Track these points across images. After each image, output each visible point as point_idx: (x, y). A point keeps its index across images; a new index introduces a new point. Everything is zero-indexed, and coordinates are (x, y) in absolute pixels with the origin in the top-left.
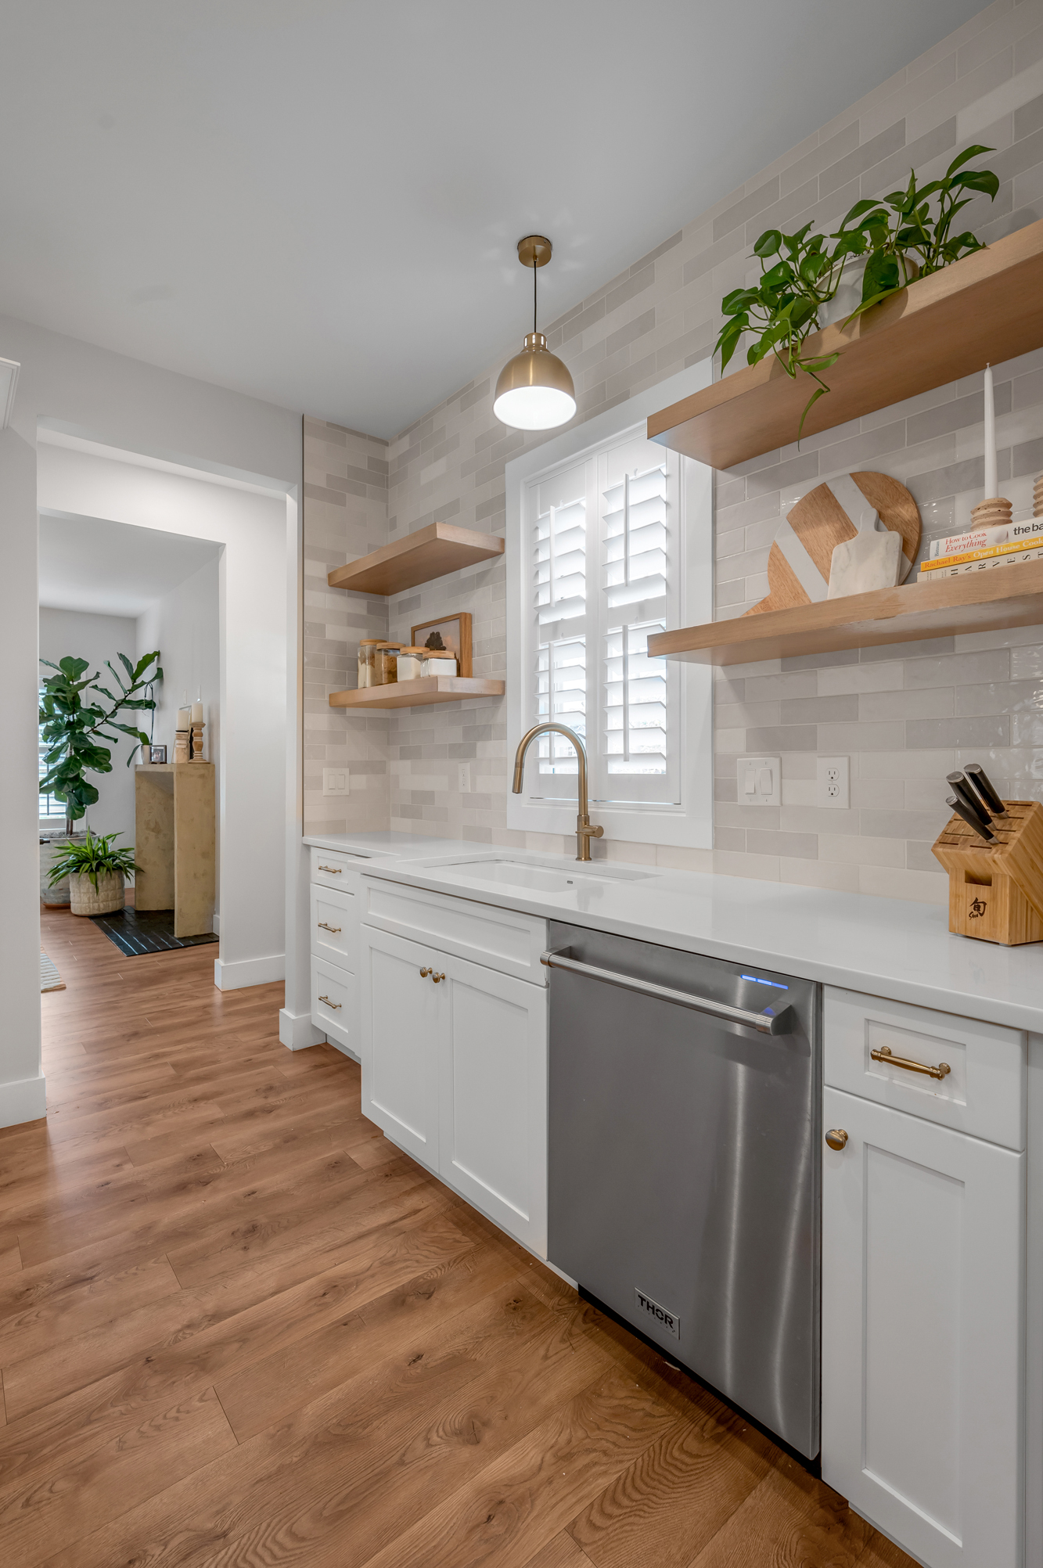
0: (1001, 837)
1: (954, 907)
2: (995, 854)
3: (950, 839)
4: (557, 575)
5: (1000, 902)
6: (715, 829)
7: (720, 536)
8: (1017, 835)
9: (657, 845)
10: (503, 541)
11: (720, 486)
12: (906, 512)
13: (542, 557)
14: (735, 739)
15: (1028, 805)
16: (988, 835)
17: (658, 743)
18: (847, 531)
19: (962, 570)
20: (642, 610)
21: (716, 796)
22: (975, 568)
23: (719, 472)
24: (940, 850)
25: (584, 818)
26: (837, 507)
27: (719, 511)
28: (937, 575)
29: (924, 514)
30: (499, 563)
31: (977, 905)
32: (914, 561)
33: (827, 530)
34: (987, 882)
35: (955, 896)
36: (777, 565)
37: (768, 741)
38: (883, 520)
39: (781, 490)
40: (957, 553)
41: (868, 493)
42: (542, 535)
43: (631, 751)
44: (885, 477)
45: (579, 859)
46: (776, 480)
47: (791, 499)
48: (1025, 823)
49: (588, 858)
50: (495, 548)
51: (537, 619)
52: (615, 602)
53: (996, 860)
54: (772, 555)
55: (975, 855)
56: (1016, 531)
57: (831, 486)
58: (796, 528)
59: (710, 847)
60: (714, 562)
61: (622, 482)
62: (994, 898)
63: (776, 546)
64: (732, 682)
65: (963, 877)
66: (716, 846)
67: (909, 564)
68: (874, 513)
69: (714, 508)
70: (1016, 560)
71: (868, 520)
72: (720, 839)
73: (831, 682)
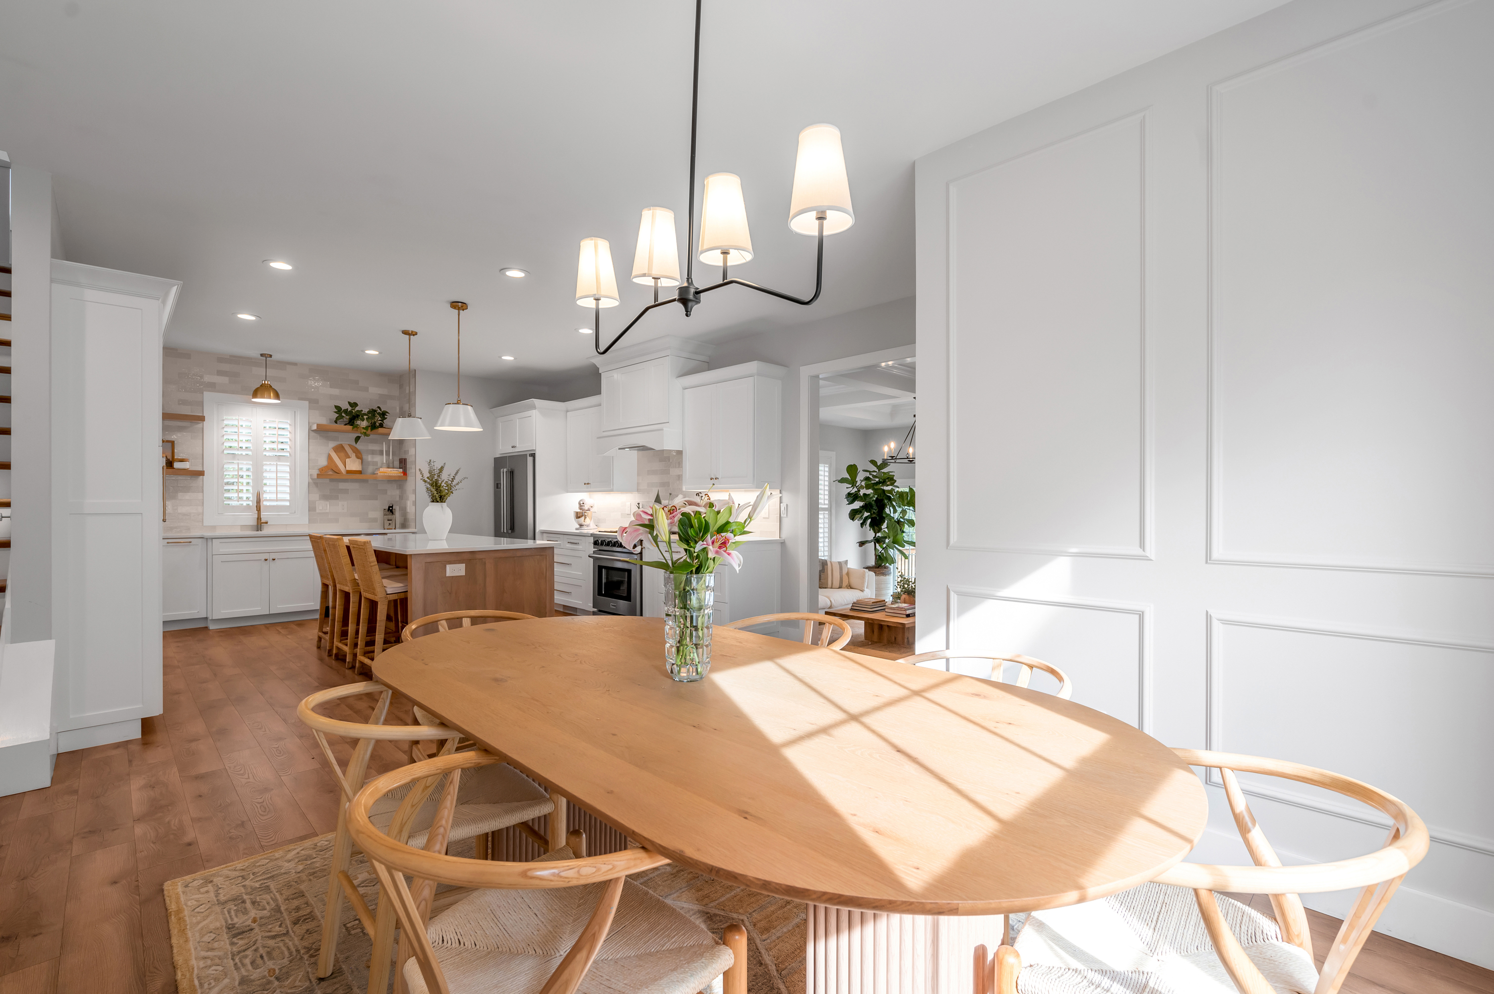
3: (384, 514)
6: (309, 518)
7: (310, 446)
9: (286, 525)
10: (203, 416)
11: (311, 435)
12: (360, 455)
13: (226, 430)
14: (316, 496)
17: (288, 497)
18: (348, 456)
19: (385, 474)
20: (279, 458)
21: (309, 510)
22: (387, 474)
24: (383, 516)
25: (259, 518)
26: (345, 450)
27: (311, 442)
28: (382, 474)
30: (201, 423)
33: (342, 454)
36: (330, 458)
37: (325, 497)
38: (358, 457)
39: (330, 442)
40: (385, 471)
41: (352, 449)
43: (278, 499)
45: (258, 531)
46: (329, 439)
47: (332, 444)
49: (261, 531)
51: (224, 450)
52: (266, 454)
54: (328, 456)
55: (388, 516)
56: (393, 470)
57: (342, 445)
58: (335, 451)
59: (306, 522)
60: (309, 452)
63: (329, 454)
64: (315, 483)
66: (309, 523)
67: (362, 466)
68: (354, 454)
69: (309, 441)
70: (393, 475)
71: (353, 456)
72: (311, 521)
73: (342, 486)
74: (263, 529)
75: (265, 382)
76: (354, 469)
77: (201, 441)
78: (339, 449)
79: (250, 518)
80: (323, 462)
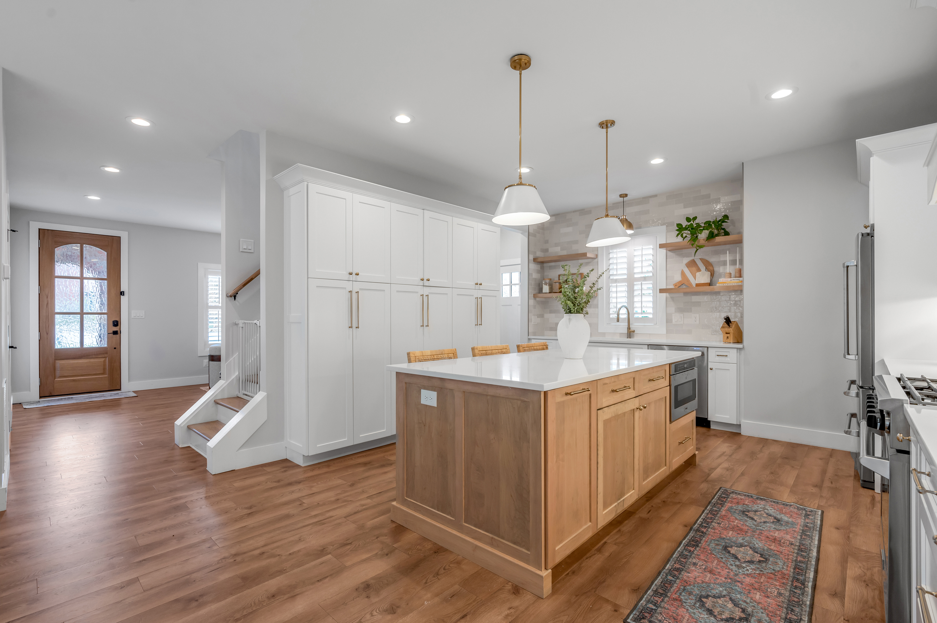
0: (731, 326)
1: (724, 338)
2: (731, 329)
3: (723, 327)
4: (619, 267)
5: (731, 336)
6: (667, 329)
7: (667, 265)
8: (734, 326)
9: (649, 333)
10: (597, 256)
11: (668, 254)
12: (711, 268)
13: (611, 261)
14: (672, 310)
15: (735, 322)
16: (729, 326)
17: (650, 310)
18: (699, 270)
19: (725, 285)
20: (645, 279)
21: (667, 322)
22: (727, 285)
23: (668, 251)
24: (722, 329)
25: (629, 328)
26: (697, 264)
27: (667, 260)
28: (720, 285)
29: (714, 269)
30: (596, 260)
31: (727, 337)
32: (712, 277)
33: (694, 269)
34: (729, 334)
35: (724, 336)
36: (683, 273)
37: (680, 310)
38: (707, 269)
39: (683, 259)
40: (724, 282)
41: (703, 263)
42: (611, 256)
43: (644, 312)
44: (707, 261)
45: (628, 338)
46: (683, 256)
47: (686, 260)
48: (735, 324)
49: (630, 338)
50: (595, 257)
51: (610, 277)
52: (636, 276)
53: (731, 330)
54: (682, 271)
55: (727, 330)
56: (733, 280)
57: (695, 260)
58: (687, 267)
59: (665, 333)
60: (666, 271)
61: (641, 248)
62: (730, 336)
63: (682, 270)
64: (671, 297)
65: (725, 333)
66: (667, 333)
67: (712, 278)
68: (705, 267)
69: (666, 259)
70: (733, 284)
71: (702, 267)
72: (668, 331)
73: (695, 298)
74: (634, 336)
75: (623, 217)
76: (703, 282)
77: (597, 271)
78: (692, 264)
79: (622, 327)
80: (678, 278)
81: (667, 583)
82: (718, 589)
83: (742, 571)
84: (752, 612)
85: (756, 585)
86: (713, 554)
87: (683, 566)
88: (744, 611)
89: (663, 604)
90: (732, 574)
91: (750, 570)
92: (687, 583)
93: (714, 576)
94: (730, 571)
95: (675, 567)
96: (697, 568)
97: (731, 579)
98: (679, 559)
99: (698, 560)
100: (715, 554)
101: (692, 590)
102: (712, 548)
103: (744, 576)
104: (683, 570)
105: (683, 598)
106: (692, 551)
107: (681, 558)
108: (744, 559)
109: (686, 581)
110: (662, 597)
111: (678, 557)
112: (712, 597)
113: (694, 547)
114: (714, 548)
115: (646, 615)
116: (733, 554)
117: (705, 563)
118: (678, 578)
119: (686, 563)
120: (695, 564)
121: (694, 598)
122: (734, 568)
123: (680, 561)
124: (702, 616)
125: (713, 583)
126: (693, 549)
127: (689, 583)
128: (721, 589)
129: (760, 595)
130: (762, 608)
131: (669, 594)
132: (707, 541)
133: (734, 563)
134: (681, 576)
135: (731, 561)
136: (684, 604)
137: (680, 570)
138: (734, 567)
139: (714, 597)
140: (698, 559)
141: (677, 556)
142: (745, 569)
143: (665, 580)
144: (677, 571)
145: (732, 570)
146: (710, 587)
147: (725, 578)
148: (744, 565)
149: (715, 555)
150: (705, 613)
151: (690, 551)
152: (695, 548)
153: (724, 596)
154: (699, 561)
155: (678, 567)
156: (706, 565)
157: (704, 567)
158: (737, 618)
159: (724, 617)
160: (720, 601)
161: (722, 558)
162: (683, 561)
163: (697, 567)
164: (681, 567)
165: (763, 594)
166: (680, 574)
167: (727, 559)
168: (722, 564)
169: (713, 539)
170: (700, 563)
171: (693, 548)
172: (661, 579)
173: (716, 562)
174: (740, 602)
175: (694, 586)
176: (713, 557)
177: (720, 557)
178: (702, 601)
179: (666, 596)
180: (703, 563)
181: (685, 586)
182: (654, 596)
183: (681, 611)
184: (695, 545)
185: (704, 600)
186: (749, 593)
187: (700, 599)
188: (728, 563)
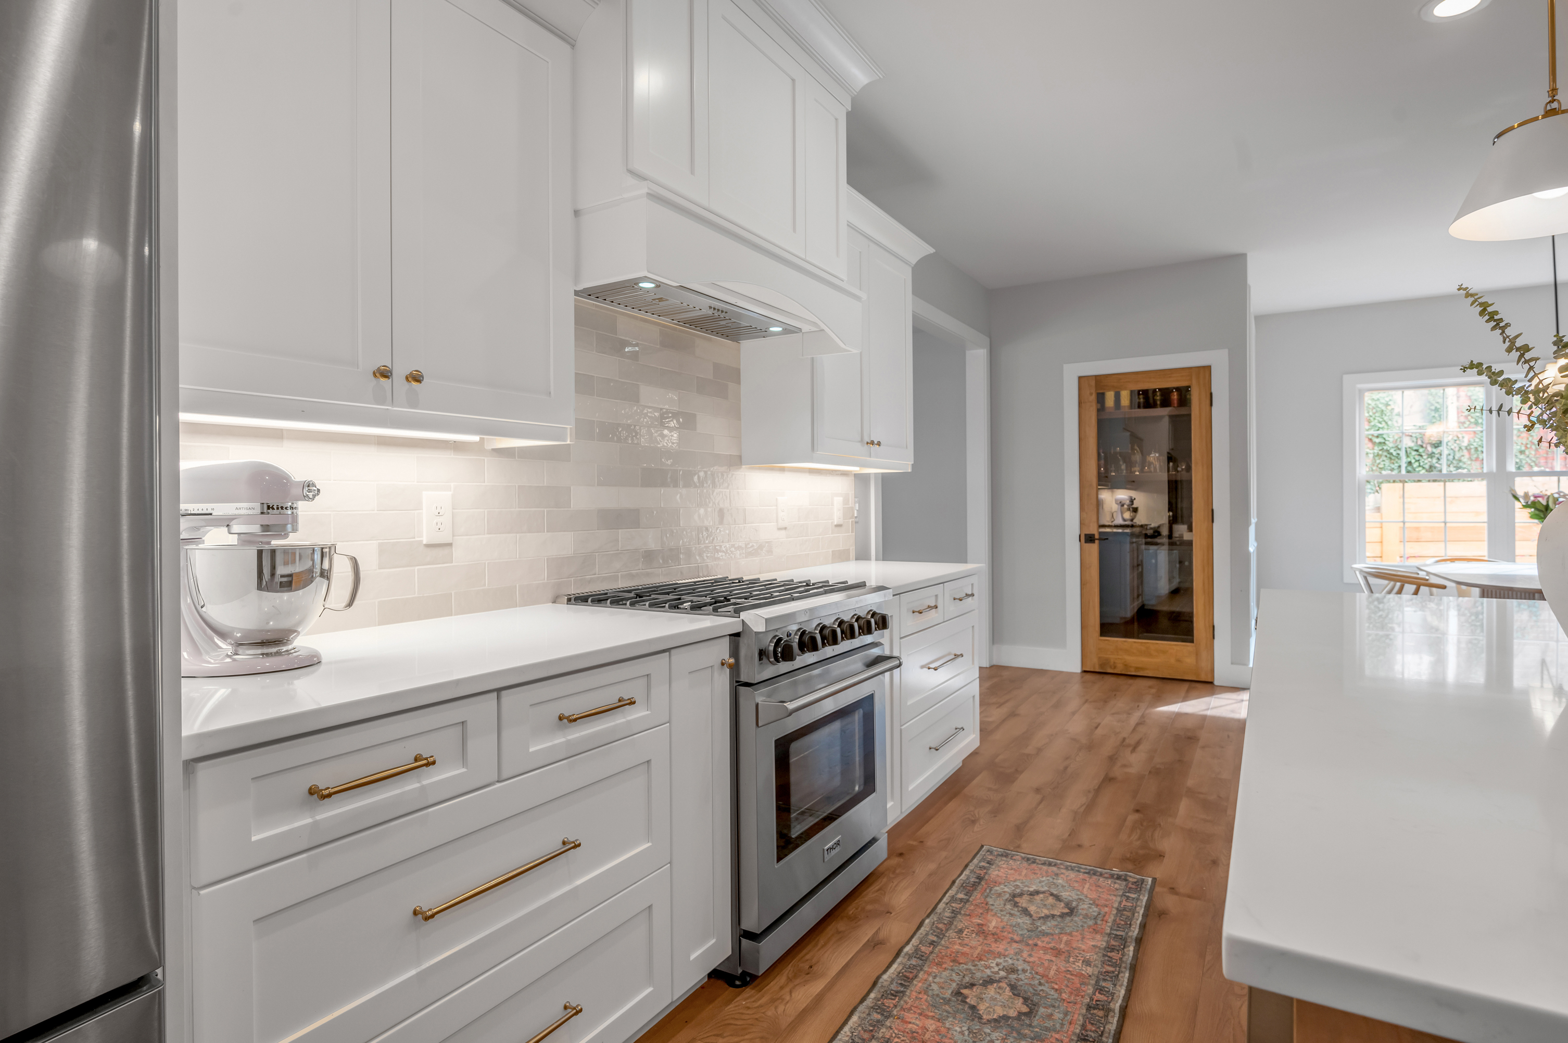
81: (1123, 925)
82: (1048, 927)
83: (1007, 961)
84: (1005, 905)
85: (991, 939)
86: (1056, 990)
87: (1107, 956)
88: (1016, 905)
89: (1119, 899)
90: (1025, 954)
91: (993, 965)
92: (1094, 929)
93: (1054, 945)
94: (1028, 959)
95: (1118, 954)
96: (1082, 957)
97: (1028, 945)
98: (1116, 970)
99: (1083, 972)
100: (1052, 992)
101: (1085, 920)
102: (1059, 1007)
103: (1007, 953)
104: (1105, 949)
105: (1095, 909)
106: (1097, 993)
107: (1113, 972)
108: (1000, 988)
109: (1096, 931)
110: (1122, 906)
111: (1119, 972)
112: (1056, 915)
113: (1094, 1003)
114: (1054, 1006)
115: (1133, 886)
116: (1018, 995)
117: (1071, 969)
118: (1110, 934)
119: (1103, 963)
120: (1087, 963)
121: (1080, 911)
122: (1020, 965)
123: (1114, 965)
124: (1067, 894)
125: (1056, 934)
126: (1095, 998)
127: (1091, 930)
128: (1043, 928)
129: (989, 927)
130: (992, 910)
131: (1115, 912)
132: (1070, 1023)
133: (1018, 975)
134: (1106, 939)
135: (1023, 978)
136: (1091, 902)
137: (1108, 948)
138: (1020, 968)
139: (1053, 916)
140: (1083, 974)
141: (1121, 975)
142: (1001, 967)
143: (1126, 930)
144: (1113, 945)
145: (1024, 961)
146: (1059, 928)
147: (1036, 945)
148: (1002, 973)
149: (1053, 988)
150: (1064, 897)
151: (1101, 990)
152: (1093, 1000)
153: (1040, 918)
154: (1080, 970)
155: (1113, 954)
156: (1068, 965)
157: (1071, 959)
158: (1026, 895)
159: (1041, 896)
160: (1046, 912)
161: (1040, 984)
162: (1109, 965)
163: (1083, 959)
164: (1109, 954)
165: (984, 928)
166: (1108, 942)
167: (1031, 982)
168: (1040, 970)
169: (1058, 1032)
170: (1079, 967)
171: (1097, 1001)
172: (1133, 929)
173: (1052, 973)
174: (1018, 914)
175: (1082, 926)
176: (1056, 984)
177: (1044, 985)
178: (1069, 909)
179: (1117, 909)
180: (1074, 966)
181: (1096, 923)
182: (1134, 907)
183: (1094, 895)
184: (1094, 1009)
185: (1066, 911)
186: (1004, 928)
187: (1072, 911)
188: (1029, 975)
